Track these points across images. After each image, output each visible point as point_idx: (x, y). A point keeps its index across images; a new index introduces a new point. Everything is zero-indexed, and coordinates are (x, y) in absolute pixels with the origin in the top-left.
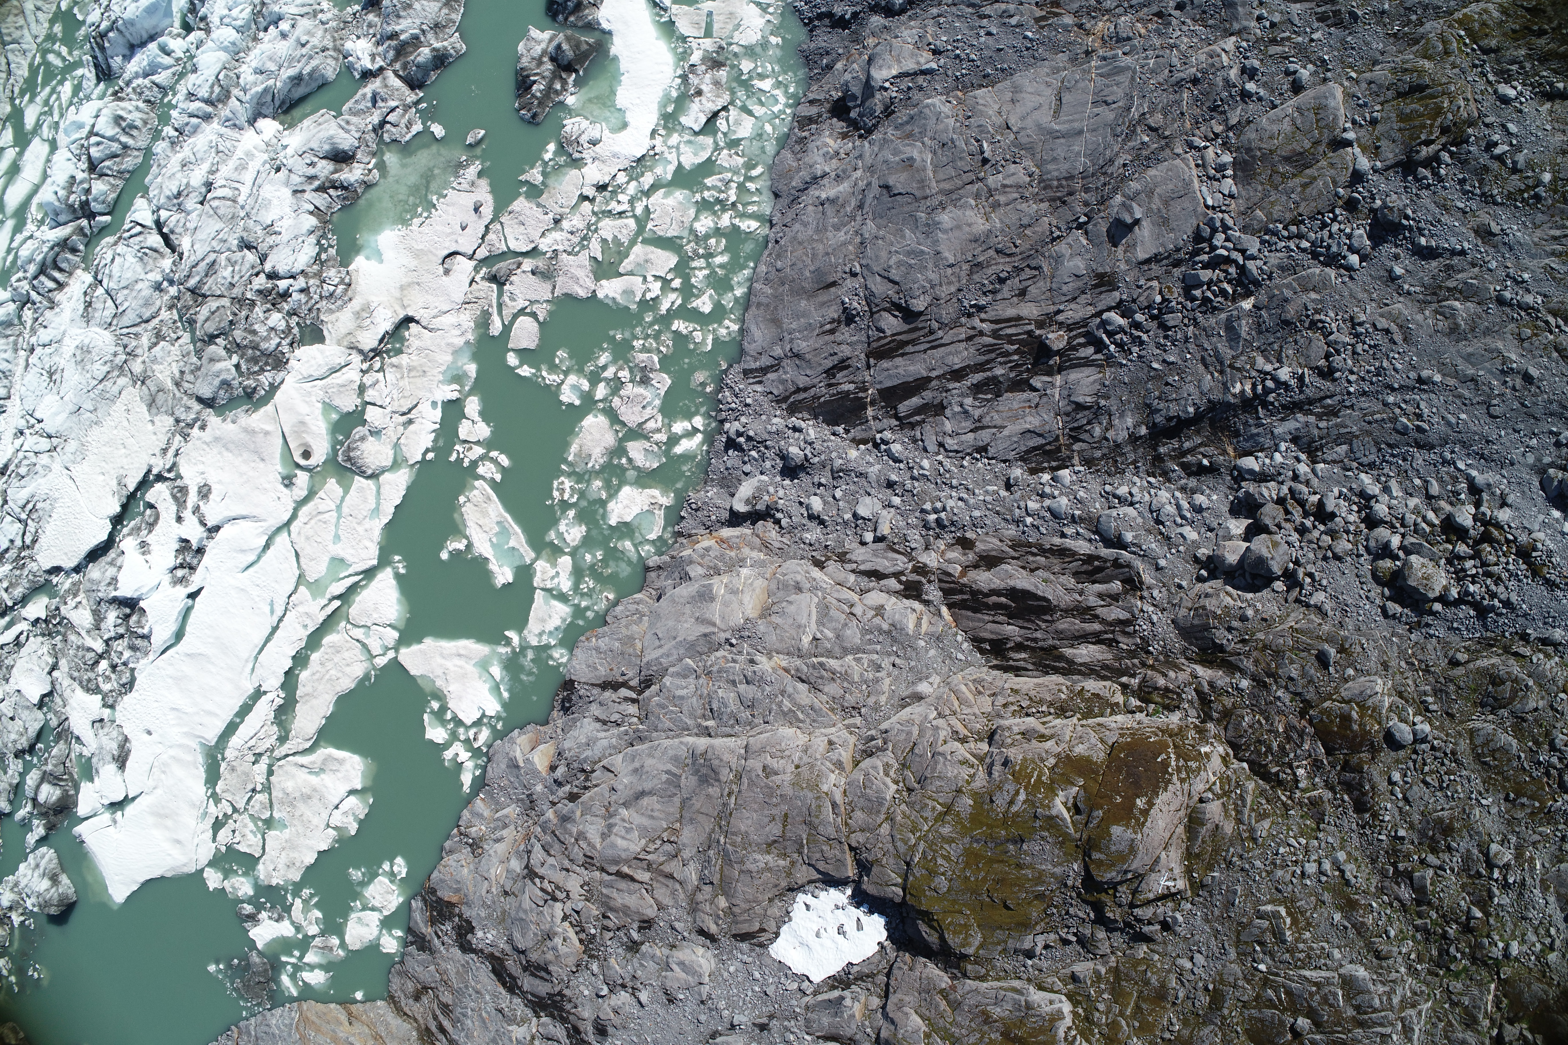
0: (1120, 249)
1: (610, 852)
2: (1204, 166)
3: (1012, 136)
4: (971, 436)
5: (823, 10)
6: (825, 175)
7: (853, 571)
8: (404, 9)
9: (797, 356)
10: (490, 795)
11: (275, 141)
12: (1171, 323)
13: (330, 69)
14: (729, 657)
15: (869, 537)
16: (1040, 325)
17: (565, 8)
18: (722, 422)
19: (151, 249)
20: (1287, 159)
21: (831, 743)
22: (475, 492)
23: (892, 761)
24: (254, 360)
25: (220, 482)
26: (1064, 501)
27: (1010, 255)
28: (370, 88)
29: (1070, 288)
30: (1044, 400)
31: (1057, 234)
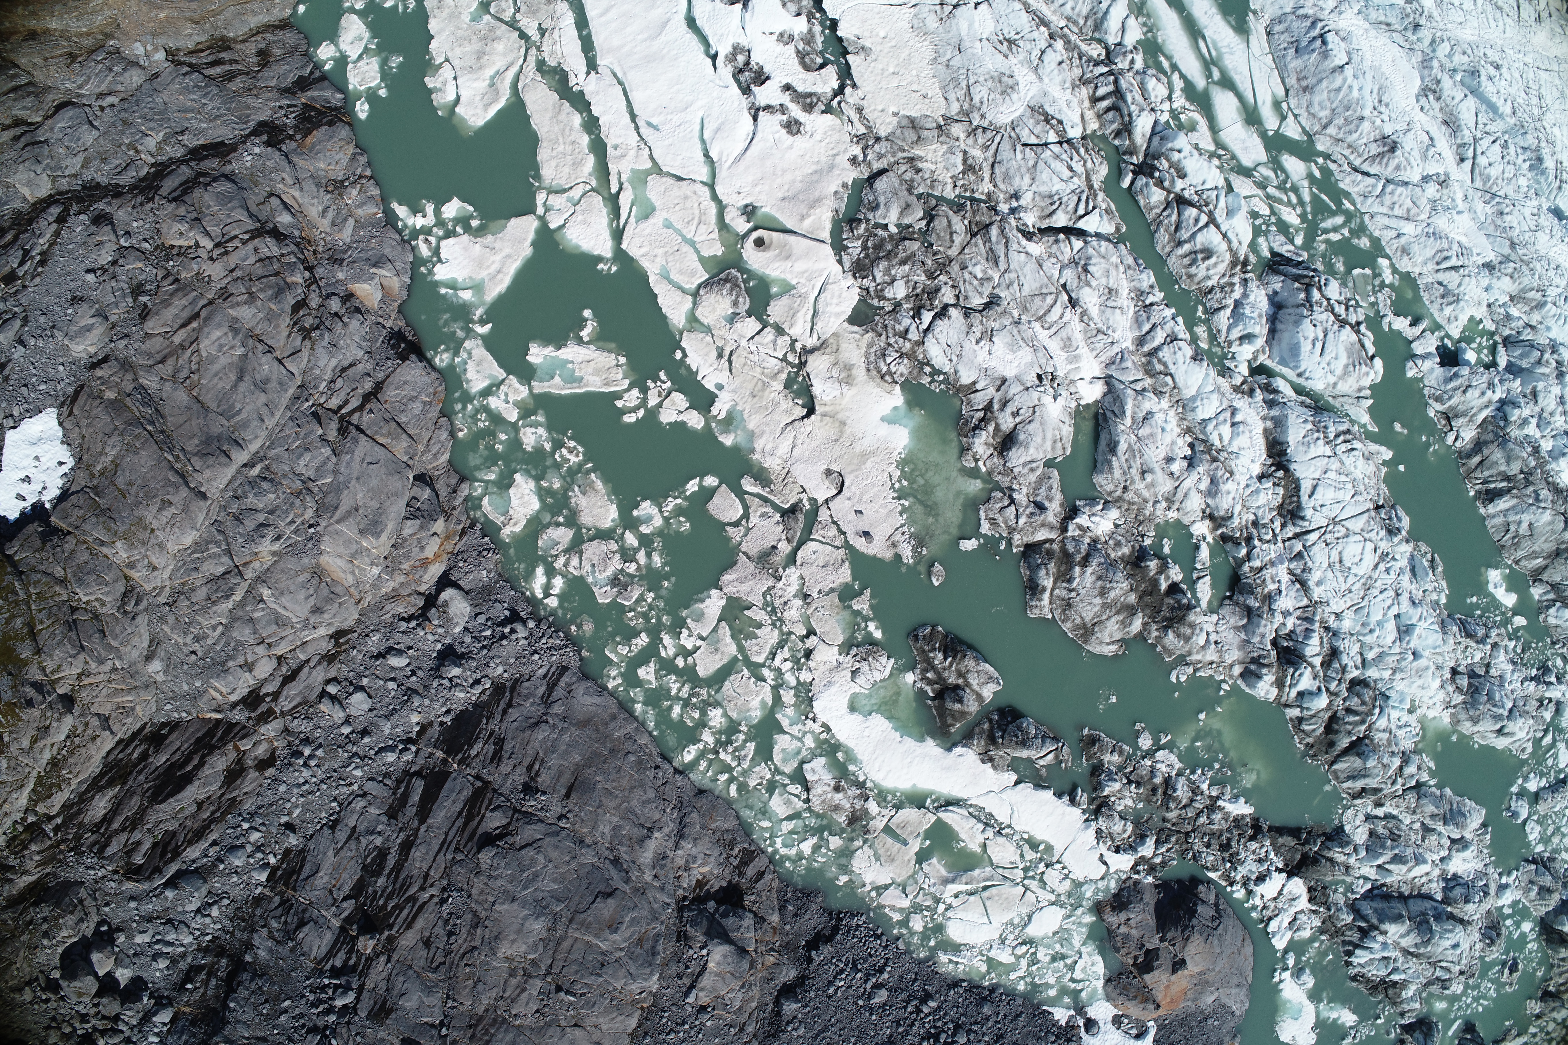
1: (217, 319)
3: (563, 1024)
4: (352, 823)
5: (838, 937)
6: (677, 846)
7: (308, 661)
8: (1102, 589)
9: (537, 724)
10: (375, 224)
11: (1073, 390)
12: (310, 1037)
13: (1103, 481)
14: (299, 521)
15: (332, 689)
16: (391, 939)
17: (999, 726)
18: (539, 621)
19: (1054, 211)
21: (155, 568)
22: (620, 376)
23: (104, 610)
24: (878, 247)
25: (791, 147)
26: (238, 862)
27: (464, 955)
28: (1054, 509)
29: (399, 983)
30: (330, 901)
31: (450, 1003)
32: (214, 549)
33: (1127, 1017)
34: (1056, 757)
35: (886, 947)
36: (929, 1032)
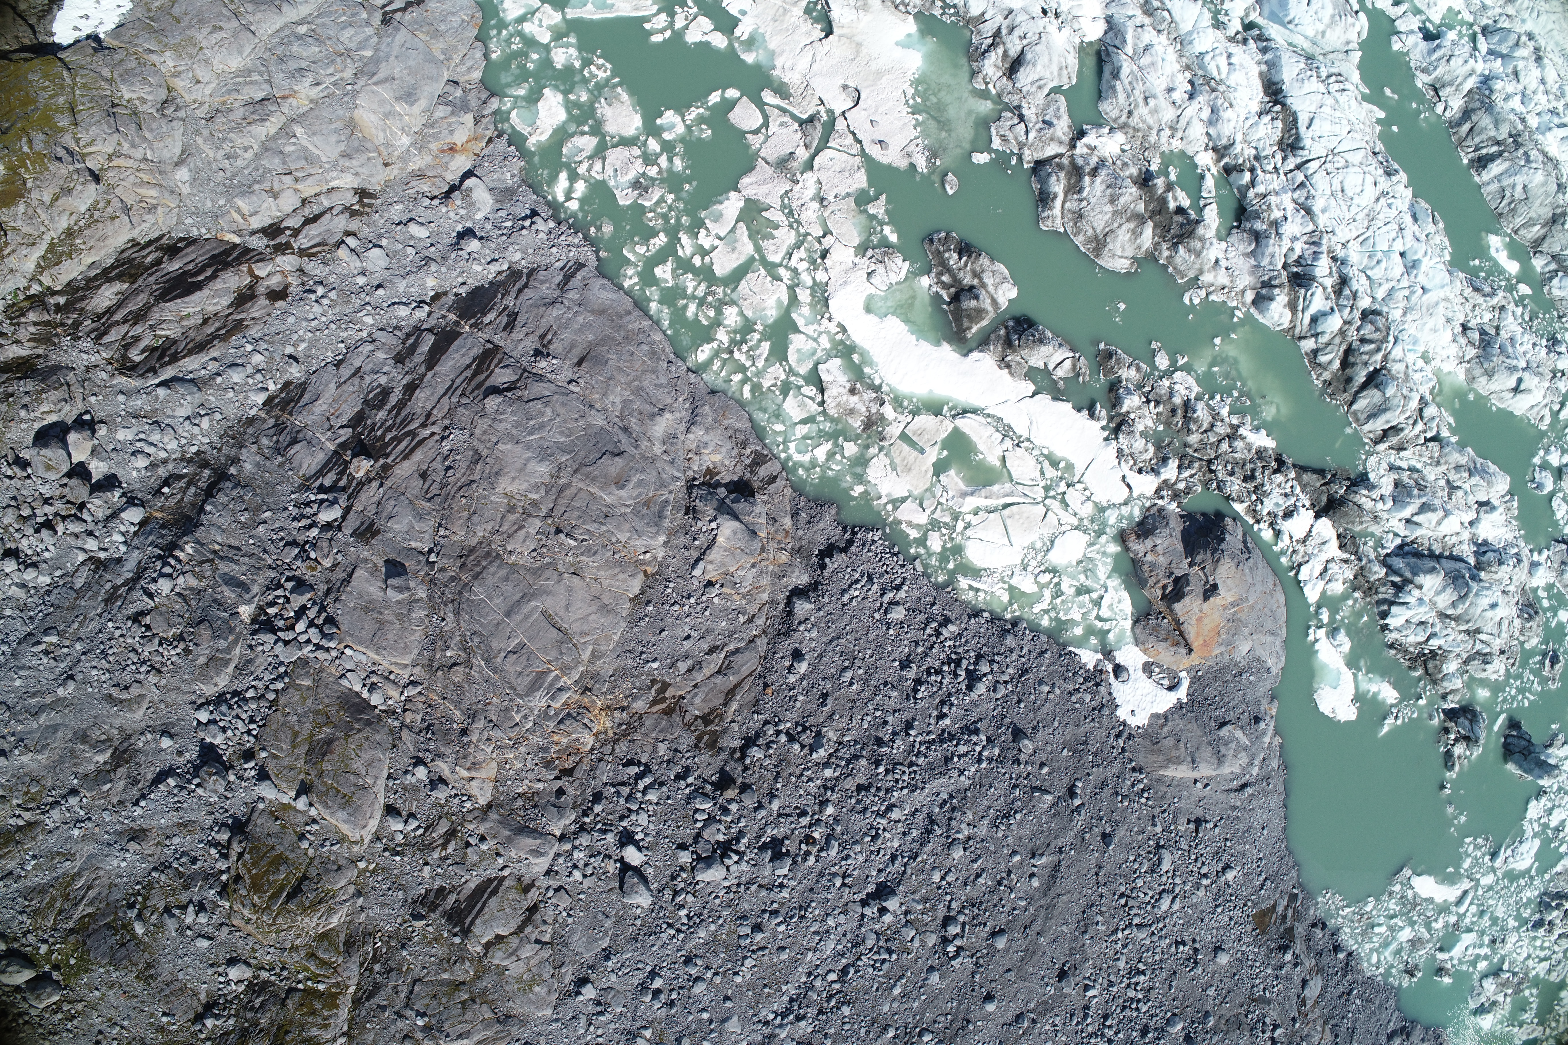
0: (380, 563)
2: (387, 678)
3: (561, 569)
4: (358, 363)
5: (853, 549)
6: (688, 430)
7: (331, 208)
8: (1112, 196)
9: (552, 304)
11: (1076, 27)
12: (287, 549)
13: (1108, 108)
14: (338, 76)
15: (351, 242)
16: (386, 468)
17: (1015, 332)
18: (559, 221)
20: (330, 741)
21: (198, 82)
23: (144, 109)
26: (236, 380)
27: (461, 488)
28: (1062, 127)
29: (389, 506)
30: (326, 425)
31: (442, 532)
32: (256, 77)
33: (1159, 666)
34: (1074, 366)
35: (903, 566)
36: (949, 658)
